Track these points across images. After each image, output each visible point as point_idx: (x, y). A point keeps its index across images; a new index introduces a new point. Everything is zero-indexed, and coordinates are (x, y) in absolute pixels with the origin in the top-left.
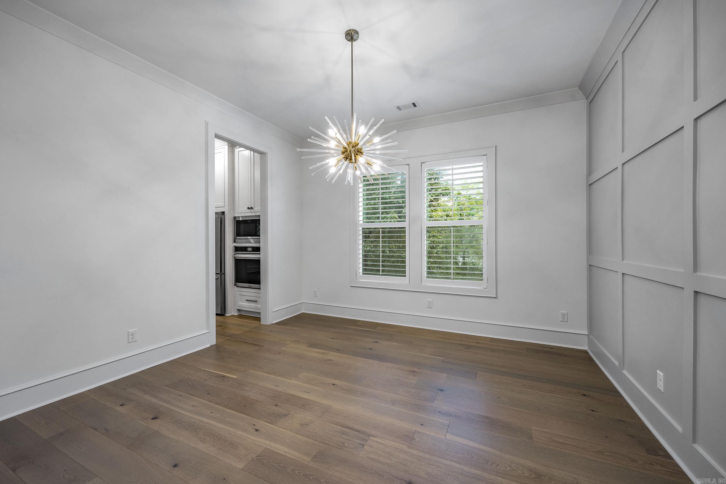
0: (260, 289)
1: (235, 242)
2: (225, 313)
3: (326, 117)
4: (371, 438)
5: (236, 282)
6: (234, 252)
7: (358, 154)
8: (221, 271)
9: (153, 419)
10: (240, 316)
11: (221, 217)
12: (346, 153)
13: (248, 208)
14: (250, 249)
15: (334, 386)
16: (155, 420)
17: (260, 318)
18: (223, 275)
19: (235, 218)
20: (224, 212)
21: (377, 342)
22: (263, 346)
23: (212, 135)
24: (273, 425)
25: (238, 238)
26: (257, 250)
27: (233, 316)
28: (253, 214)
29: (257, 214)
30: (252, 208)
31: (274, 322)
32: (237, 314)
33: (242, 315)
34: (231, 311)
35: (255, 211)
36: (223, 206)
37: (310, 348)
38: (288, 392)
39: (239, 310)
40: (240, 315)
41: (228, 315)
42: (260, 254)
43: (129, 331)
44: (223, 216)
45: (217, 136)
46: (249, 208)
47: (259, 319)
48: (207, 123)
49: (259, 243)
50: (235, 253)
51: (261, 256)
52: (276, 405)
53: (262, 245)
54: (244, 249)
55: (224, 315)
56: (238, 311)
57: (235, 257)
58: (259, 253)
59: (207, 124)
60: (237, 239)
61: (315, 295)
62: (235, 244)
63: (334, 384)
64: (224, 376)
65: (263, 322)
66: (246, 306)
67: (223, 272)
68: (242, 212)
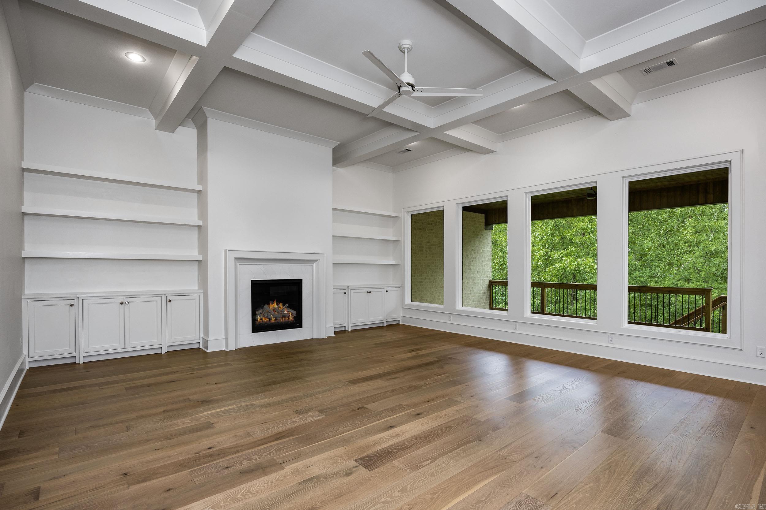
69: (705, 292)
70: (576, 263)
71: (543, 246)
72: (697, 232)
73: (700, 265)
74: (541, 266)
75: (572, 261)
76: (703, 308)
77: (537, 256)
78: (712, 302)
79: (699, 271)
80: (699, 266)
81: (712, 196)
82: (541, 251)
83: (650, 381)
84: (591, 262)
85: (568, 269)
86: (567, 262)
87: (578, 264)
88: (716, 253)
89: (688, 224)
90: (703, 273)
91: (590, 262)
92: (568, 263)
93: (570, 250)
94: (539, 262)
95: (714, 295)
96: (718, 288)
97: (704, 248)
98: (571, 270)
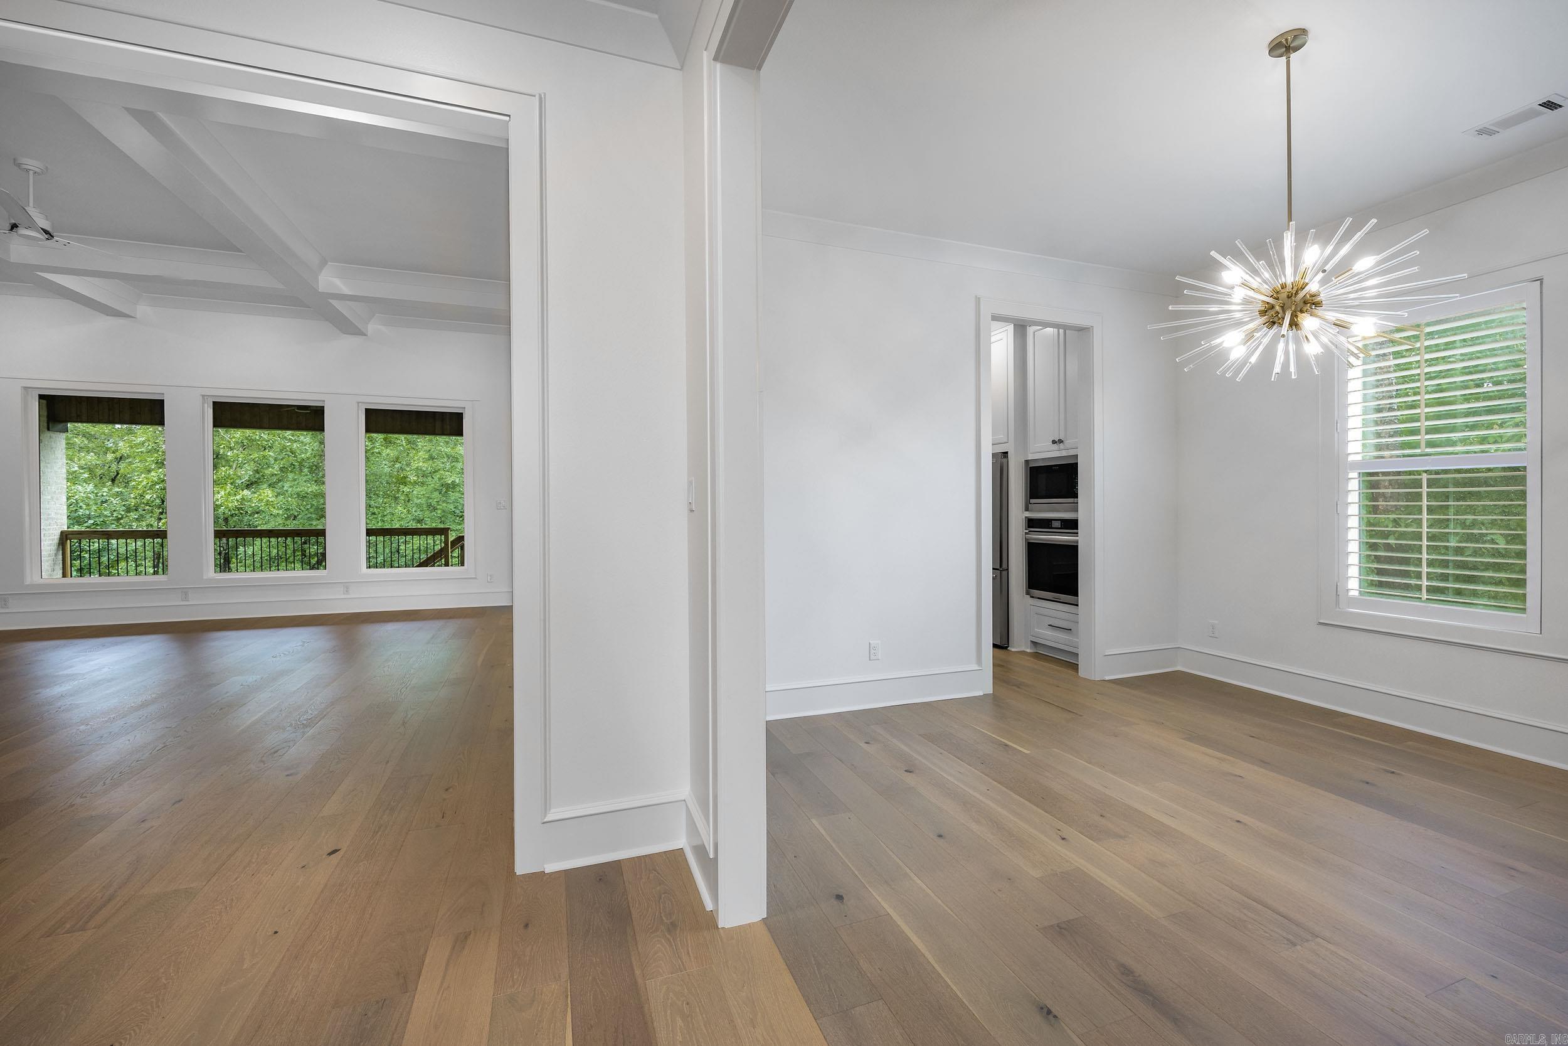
0: (1077, 605)
1: (1027, 509)
2: (1008, 644)
3: (1213, 253)
4: (1319, 940)
5: (1029, 588)
6: (1026, 529)
7: (1305, 309)
8: (1001, 566)
9: (906, 771)
10: (1037, 656)
11: (1001, 460)
12: (1272, 312)
13: (1054, 442)
14: (1057, 524)
15: (1238, 824)
16: (909, 773)
17: (1078, 665)
18: (1004, 573)
19: (1027, 462)
20: (1007, 453)
21: (1393, 772)
22: (1081, 716)
23: (986, 314)
24: (1094, 841)
25: (1032, 501)
26: (1071, 525)
27: (1023, 653)
28: (1064, 453)
29: (1072, 452)
30: (1061, 441)
31: (1107, 678)
32: (1031, 651)
33: (1042, 654)
34: (1019, 644)
35: (1069, 447)
36: (1006, 440)
37: (1188, 743)
38: (1126, 802)
39: (1034, 643)
40: (1037, 654)
41: (1013, 650)
42: (1077, 533)
43: (871, 642)
44: (1005, 460)
45: (995, 318)
46: (1056, 442)
47: (1075, 667)
48: (979, 298)
49: (1076, 510)
50: (1027, 531)
51: (1081, 539)
52: (1101, 816)
53: (1082, 516)
54: (1045, 524)
55: (1006, 648)
56: (1032, 645)
57: (1028, 539)
58: (1075, 531)
59: (978, 300)
60: (1031, 504)
61: (1212, 635)
62: (1028, 514)
63: (1238, 821)
64: (1006, 745)
65: (1082, 673)
66: (1050, 637)
67: (1004, 566)
68: (1043, 451)
69: (444, 532)
70: (238, 497)
71: (157, 463)
72: (432, 458)
73: (435, 500)
74: (153, 502)
75: (229, 494)
76: (441, 550)
77: (141, 482)
78: (451, 542)
79: (435, 509)
80: (434, 503)
81: (448, 427)
82: (153, 474)
83: (398, 621)
84: (270, 496)
85: (223, 508)
86: (220, 496)
87: (243, 499)
88: (453, 486)
89: (420, 447)
90: (439, 512)
91: (267, 496)
92: (222, 497)
93: (223, 473)
94: (147, 493)
95: (452, 536)
96: (457, 530)
97: (440, 479)
98: (229, 510)
